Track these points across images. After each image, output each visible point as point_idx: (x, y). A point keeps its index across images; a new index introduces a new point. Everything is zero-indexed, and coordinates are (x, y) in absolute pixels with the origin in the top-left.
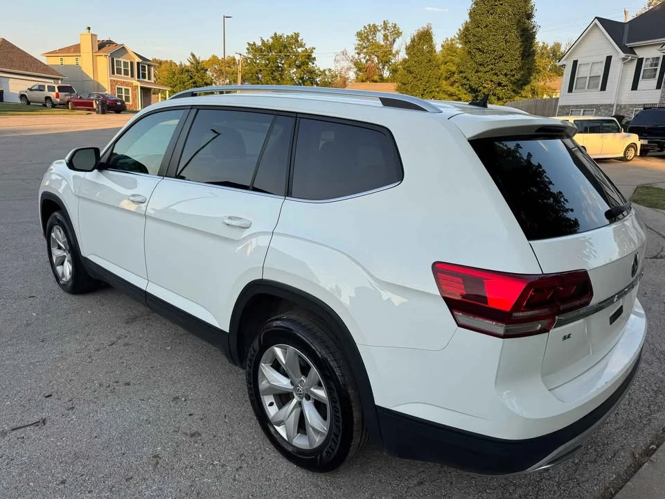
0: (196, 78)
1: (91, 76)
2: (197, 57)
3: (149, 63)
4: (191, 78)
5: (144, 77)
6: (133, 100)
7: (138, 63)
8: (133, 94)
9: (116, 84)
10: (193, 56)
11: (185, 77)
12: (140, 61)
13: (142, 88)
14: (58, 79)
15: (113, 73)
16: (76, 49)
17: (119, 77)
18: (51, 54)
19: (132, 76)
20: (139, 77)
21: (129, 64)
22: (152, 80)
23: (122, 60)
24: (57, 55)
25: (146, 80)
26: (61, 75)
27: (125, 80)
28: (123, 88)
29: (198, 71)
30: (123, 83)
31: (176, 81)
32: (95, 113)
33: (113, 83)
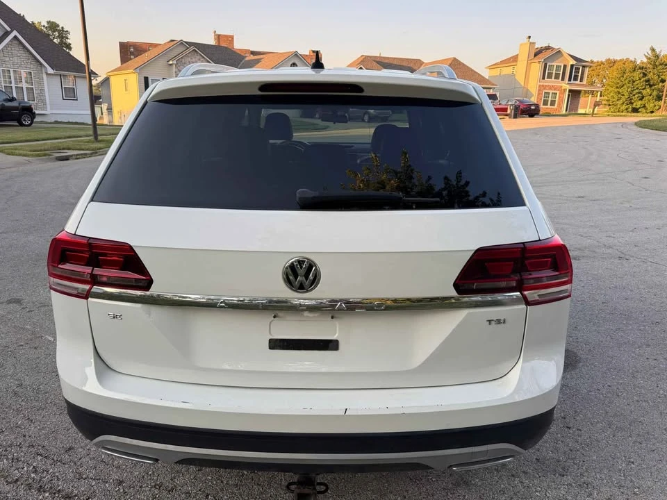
0: (650, 76)
1: (522, 84)
2: (658, 51)
3: (584, 64)
4: (645, 75)
5: (576, 79)
6: (559, 104)
7: (572, 66)
8: (560, 97)
9: (544, 89)
10: (653, 50)
11: (637, 75)
12: (575, 62)
13: (570, 91)
14: (490, 88)
15: (543, 78)
16: (515, 59)
17: (549, 82)
18: (492, 67)
19: (563, 79)
20: (570, 80)
21: (562, 67)
22: (585, 82)
23: (555, 64)
24: (498, 66)
25: (578, 82)
26: (493, 85)
27: (553, 84)
28: (551, 92)
29: (655, 66)
30: (551, 87)
31: (625, 80)
32: (507, 117)
33: (541, 88)
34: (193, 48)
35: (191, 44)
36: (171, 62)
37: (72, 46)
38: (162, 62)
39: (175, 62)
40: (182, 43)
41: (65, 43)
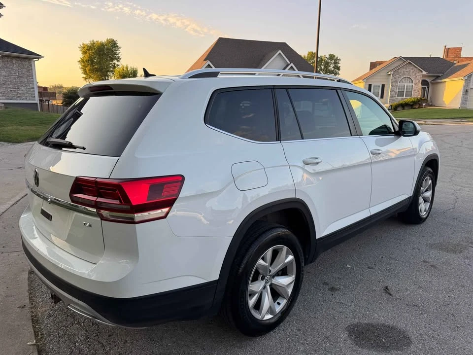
34: (409, 61)
35: (406, 58)
36: (389, 73)
37: (340, 68)
38: (384, 73)
39: (392, 73)
40: (400, 59)
41: (337, 67)
